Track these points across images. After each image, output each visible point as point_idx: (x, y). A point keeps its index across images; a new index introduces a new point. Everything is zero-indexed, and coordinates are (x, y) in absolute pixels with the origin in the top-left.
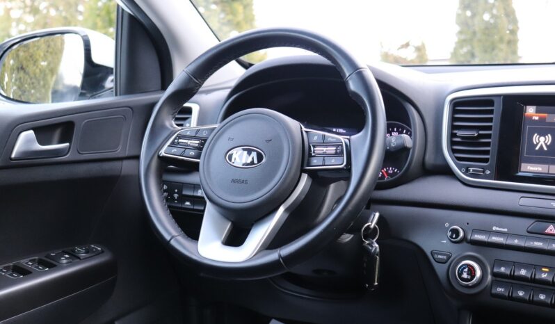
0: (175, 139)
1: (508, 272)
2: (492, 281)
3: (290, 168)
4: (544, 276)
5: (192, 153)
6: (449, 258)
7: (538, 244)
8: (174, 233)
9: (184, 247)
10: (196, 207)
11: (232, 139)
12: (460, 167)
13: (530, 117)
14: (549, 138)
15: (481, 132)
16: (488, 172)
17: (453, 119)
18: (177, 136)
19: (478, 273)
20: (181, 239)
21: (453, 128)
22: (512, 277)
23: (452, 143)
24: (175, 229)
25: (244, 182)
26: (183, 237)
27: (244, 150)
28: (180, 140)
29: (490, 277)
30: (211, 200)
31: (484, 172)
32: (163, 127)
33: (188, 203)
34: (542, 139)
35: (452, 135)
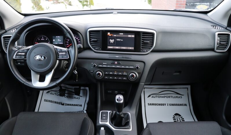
0: (17, 53)
1: (108, 73)
2: (104, 76)
3: (54, 60)
4: (115, 73)
5: (23, 57)
6: (94, 71)
7: (114, 66)
8: (25, 81)
9: (28, 84)
10: (22, 64)
11: (35, 53)
12: (93, 48)
13: (109, 35)
14: (113, 40)
15: (97, 39)
16: (100, 49)
17: (90, 36)
18: (17, 52)
19: (101, 74)
20: (27, 82)
21: (90, 38)
22: (109, 74)
23: (90, 42)
24: (24, 80)
25: (42, 65)
26: (27, 81)
27: (40, 56)
28: (19, 54)
29: (104, 75)
30: (33, 70)
31: (99, 49)
32: (12, 50)
33: (19, 63)
34: (112, 40)
35: (90, 40)
